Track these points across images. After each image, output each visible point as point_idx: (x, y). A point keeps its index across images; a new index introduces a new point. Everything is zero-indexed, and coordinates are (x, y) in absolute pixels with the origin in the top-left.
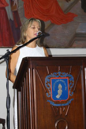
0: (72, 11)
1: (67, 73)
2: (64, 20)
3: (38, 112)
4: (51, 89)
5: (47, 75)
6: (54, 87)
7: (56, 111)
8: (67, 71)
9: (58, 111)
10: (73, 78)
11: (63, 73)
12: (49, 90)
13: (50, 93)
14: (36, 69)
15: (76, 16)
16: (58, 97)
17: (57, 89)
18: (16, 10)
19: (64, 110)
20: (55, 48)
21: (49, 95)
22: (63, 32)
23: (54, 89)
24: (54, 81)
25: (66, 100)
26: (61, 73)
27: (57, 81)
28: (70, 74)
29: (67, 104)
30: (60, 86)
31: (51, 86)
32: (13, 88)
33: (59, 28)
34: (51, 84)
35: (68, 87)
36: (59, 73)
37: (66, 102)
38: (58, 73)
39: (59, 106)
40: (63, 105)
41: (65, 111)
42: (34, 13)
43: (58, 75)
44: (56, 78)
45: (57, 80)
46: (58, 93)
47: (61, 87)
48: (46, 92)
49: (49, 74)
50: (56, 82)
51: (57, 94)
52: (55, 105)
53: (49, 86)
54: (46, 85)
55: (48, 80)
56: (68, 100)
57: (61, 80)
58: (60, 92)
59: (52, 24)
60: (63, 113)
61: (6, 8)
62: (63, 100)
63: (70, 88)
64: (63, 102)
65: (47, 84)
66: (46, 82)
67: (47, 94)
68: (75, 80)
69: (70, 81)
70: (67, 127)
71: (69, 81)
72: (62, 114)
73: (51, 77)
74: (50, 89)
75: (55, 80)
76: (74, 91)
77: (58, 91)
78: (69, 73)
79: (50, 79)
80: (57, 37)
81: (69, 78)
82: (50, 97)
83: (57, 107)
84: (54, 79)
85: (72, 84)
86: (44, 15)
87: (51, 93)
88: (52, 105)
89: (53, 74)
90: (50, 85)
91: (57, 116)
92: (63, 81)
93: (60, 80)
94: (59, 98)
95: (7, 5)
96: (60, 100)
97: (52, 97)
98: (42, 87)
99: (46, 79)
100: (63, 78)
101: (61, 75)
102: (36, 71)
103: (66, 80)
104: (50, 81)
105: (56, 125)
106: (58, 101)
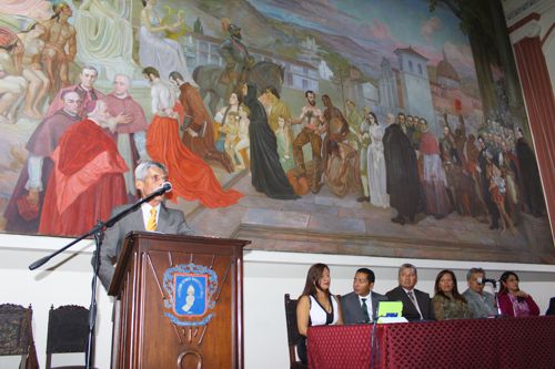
0: (235, 188)
4: (174, 293)
5: (168, 267)
6: (179, 290)
7: (181, 336)
8: (206, 263)
9: (185, 335)
10: (216, 277)
11: (198, 267)
13: (172, 300)
14: (148, 254)
15: (242, 196)
16: (186, 308)
17: (185, 294)
19: (196, 334)
21: (170, 303)
22: (219, 221)
24: (179, 280)
25: (201, 315)
27: (186, 280)
28: (211, 269)
30: (191, 289)
31: (174, 289)
32: (109, 294)
34: (175, 284)
36: (191, 265)
37: (201, 319)
39: (186, 327)
40: (194, 324)
41: (197, 336)
44: (185, 274)
45: (186, 277)
47: (194, 291)
48: (164, 299)
49: (172, 266)
50: (183, 282)
52: (179, 323)
53: (170, 288)
54: (165, 286)
57: (193, 279)
58: (190, 300)
59: (201, 207)
60: (193, 338)
61: (125, 175)
62: (196, 316)
64: (194, 319)
66: (165, 279)
68: (219, 280)
70: (199, 365)
72: (191, 341)
75: (183, 278)
76: (217, 301)
78: (208, 268)
82: (171, 309)
83: (183, 328)
84: (181, 275)
87: (173, 300)
88: (174, 324)
91: (182, 343)
92: (197, 281)
93: (191, 279)
94: (189, 311)
95: (127, 170)
96: (190, 315)
97: (174, 310)
98: (158, 289)
99: (166, 276)
100: (198, 275)
102: (147, 258)
103: (202, 280)
105: (179, 361)
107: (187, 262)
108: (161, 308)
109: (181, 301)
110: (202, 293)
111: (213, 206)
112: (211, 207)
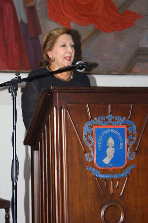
0: (132, 8)
1: (124, 118)
2: (117, 25)
3: (70, 188)
4: (95, 146)
5: (88, 120)
6: (99, 143)
7: (103, 188)
8: (124, 114)
9: (107, 187)
10: (134, 127)
11: (117, 118)
12: (91, 149)
13: (92, 153)
14: (66, 108)
15: (141, 16)
16: (107, 161)
17: (105, 146)
18: (32, 4)
19: (118, 186)
20: (102, 74)
21: (91, 156)
22: (116, 46)
23: (99, 147)
24: (99, 132)
25: (121, 167)
26: (114, 118)
27: (106, 132)
28: (130, 119)
29: (123, 175)
30: (111, 141)
31: (94, 141)
32: (24, 144)
33: (109, 38)
34: (94, 137)
35: (125, 143)
36: (110, 117)
37: (122, 171)
38: (107, 118)
39: (108, 179)
40: (115, 176)
41: (119, 188)
42: (65, 10)
43: (107, 120)
44: (104, 126)
45: (105, 129)
46: (107, 154)
47: (113, 143)
48: (85, 152)
49: (91, 119)
50: (103, 134)
51: (106, 156)
52: (101, 176)
53: (90, 141)
54: (85, 139)
55: (90, 130)
56: (124, 168)
57: (112, 131)
58: (110, 152)
59: (97, 31)
60: (115, 191)
62: (116, 168)
63: (128, 146)
64: (115, 172)
65: (86, 136)
66: (85, 133)
67: (87, 155)
68: (138, 130)
69: (130, 132)
70: (122, 218)
71: (128, 131)
72: (113, 193)
73: (94, 125)
74: (92, 147)
75: (102, 131)
76: (136, 152)
77: (108, 150)
78: (127, 118)
79: (92, 127)
80: (106, 55)
81: (128, 127)
83: (105, 180)
84: (100, 127)
85: (132, 137)
86: (83, 15)
87: (94, 153)
88: (96, 177)
89: (99, 118)
90: (92, 140)
91: (104, 196)
92: (116, 132)
93: (110, 131)
94: (110, 163)
96: (111, 167)
97: (95, 162)
98: (78, 142)
100: (116, 127)
101: (113, 120)
102: (66, 113)
104: (92, 132)
105: (102, 213)
106: (107, 169)
107: (106, 113)
108: (82, 162)
109: (102, 154)
110: (121, 145)
111: (108, 30)
112: (106, 32)
